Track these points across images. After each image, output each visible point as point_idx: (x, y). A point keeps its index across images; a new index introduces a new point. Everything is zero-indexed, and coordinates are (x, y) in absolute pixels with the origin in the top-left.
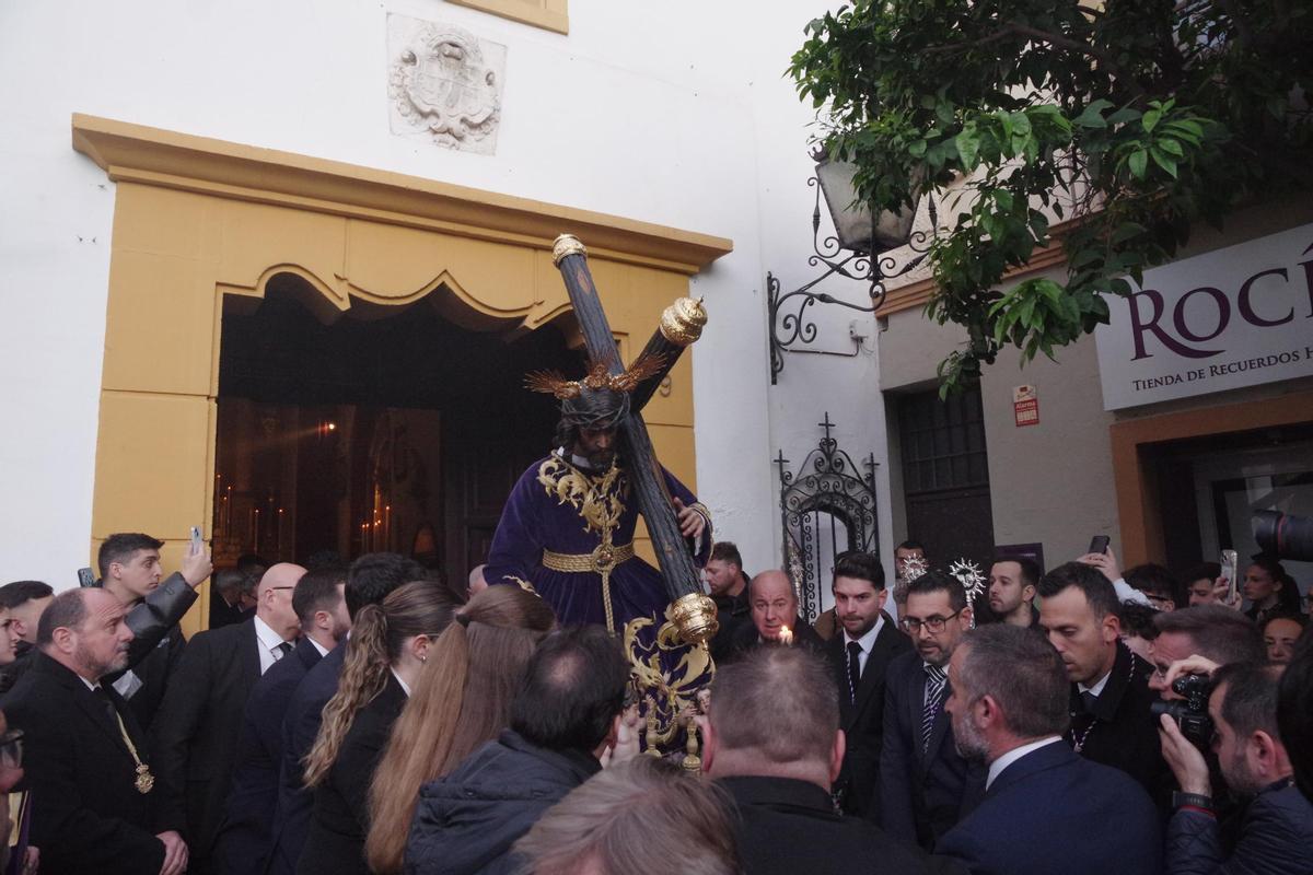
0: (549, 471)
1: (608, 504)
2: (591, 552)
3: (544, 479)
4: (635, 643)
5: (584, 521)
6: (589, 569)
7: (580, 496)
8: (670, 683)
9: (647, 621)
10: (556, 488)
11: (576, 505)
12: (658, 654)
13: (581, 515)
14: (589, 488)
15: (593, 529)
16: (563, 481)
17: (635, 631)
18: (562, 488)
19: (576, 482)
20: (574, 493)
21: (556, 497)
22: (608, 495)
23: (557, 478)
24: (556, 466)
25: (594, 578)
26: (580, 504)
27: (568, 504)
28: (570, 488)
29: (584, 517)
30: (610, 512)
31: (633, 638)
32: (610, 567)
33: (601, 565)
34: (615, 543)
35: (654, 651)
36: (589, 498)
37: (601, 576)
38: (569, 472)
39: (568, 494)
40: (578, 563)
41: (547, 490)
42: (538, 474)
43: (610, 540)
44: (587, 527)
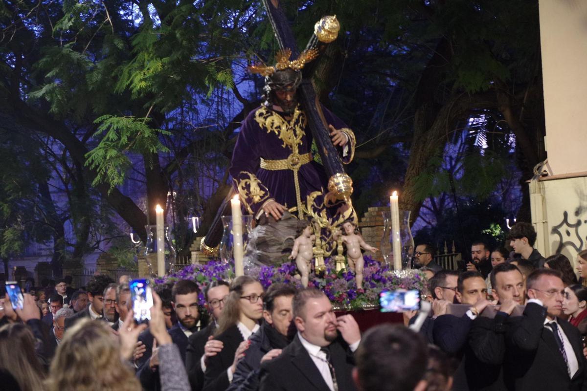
0: (261, 115)
1: (295, 131)
2: (286, 158)
3: (260, 120)
4: (313, 206)
5: (281, 141)
6: (286, 168)
7: (279, 127)
8: (332, 224)
9: (319, 193)
10: (265, 124)
11: (277, 133)
12: (325, 210)
13: (280, 138)
14: (283, 123)
15: (287, 145)
16: (269, 120)
17: (313, 199)
18: (268, 123)
19: (276, 119)
20: (275, 126)
21: (265, 129)
22: (294, 126)
23: (265, 118)
24: (264, 111)
25: (289, 173)
26: (279, 132)
27: (272, 132)
28: (273, 124)
29: (281, 139)
30: (296, 135)
31: (312, 203)
32: (298, 166)
33: (293, 165)
34: (300, 153)
35: (323, 209)
36: (284, 128)
37: (293, 171)
38: (272, 115)
39: (272, 127)
40: (281, 165)
41: (261, 125)
42: (255, 117)
43: (297, 151)
44: (283, 144)
